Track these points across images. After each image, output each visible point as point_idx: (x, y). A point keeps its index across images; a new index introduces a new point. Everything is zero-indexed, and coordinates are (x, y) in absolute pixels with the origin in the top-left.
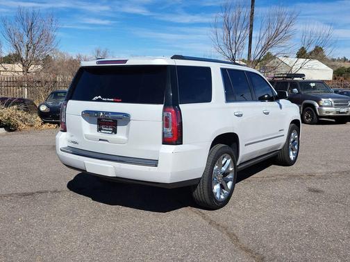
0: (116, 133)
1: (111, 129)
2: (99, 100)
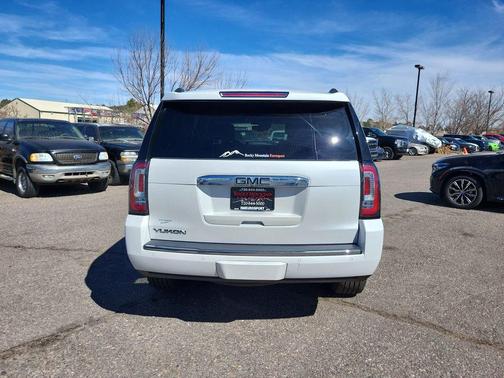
0: (272, 208)
1: (263, 203)
2: (235, 157)
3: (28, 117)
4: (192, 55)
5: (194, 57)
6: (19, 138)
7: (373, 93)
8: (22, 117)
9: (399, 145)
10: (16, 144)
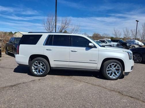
3: (19, 37)
4: (64, 18)
5: (64, 19)
6: (15, 42)
7: (123, 29)
8: (17, 37)
9: (128, 45)
10: (15, 44)
